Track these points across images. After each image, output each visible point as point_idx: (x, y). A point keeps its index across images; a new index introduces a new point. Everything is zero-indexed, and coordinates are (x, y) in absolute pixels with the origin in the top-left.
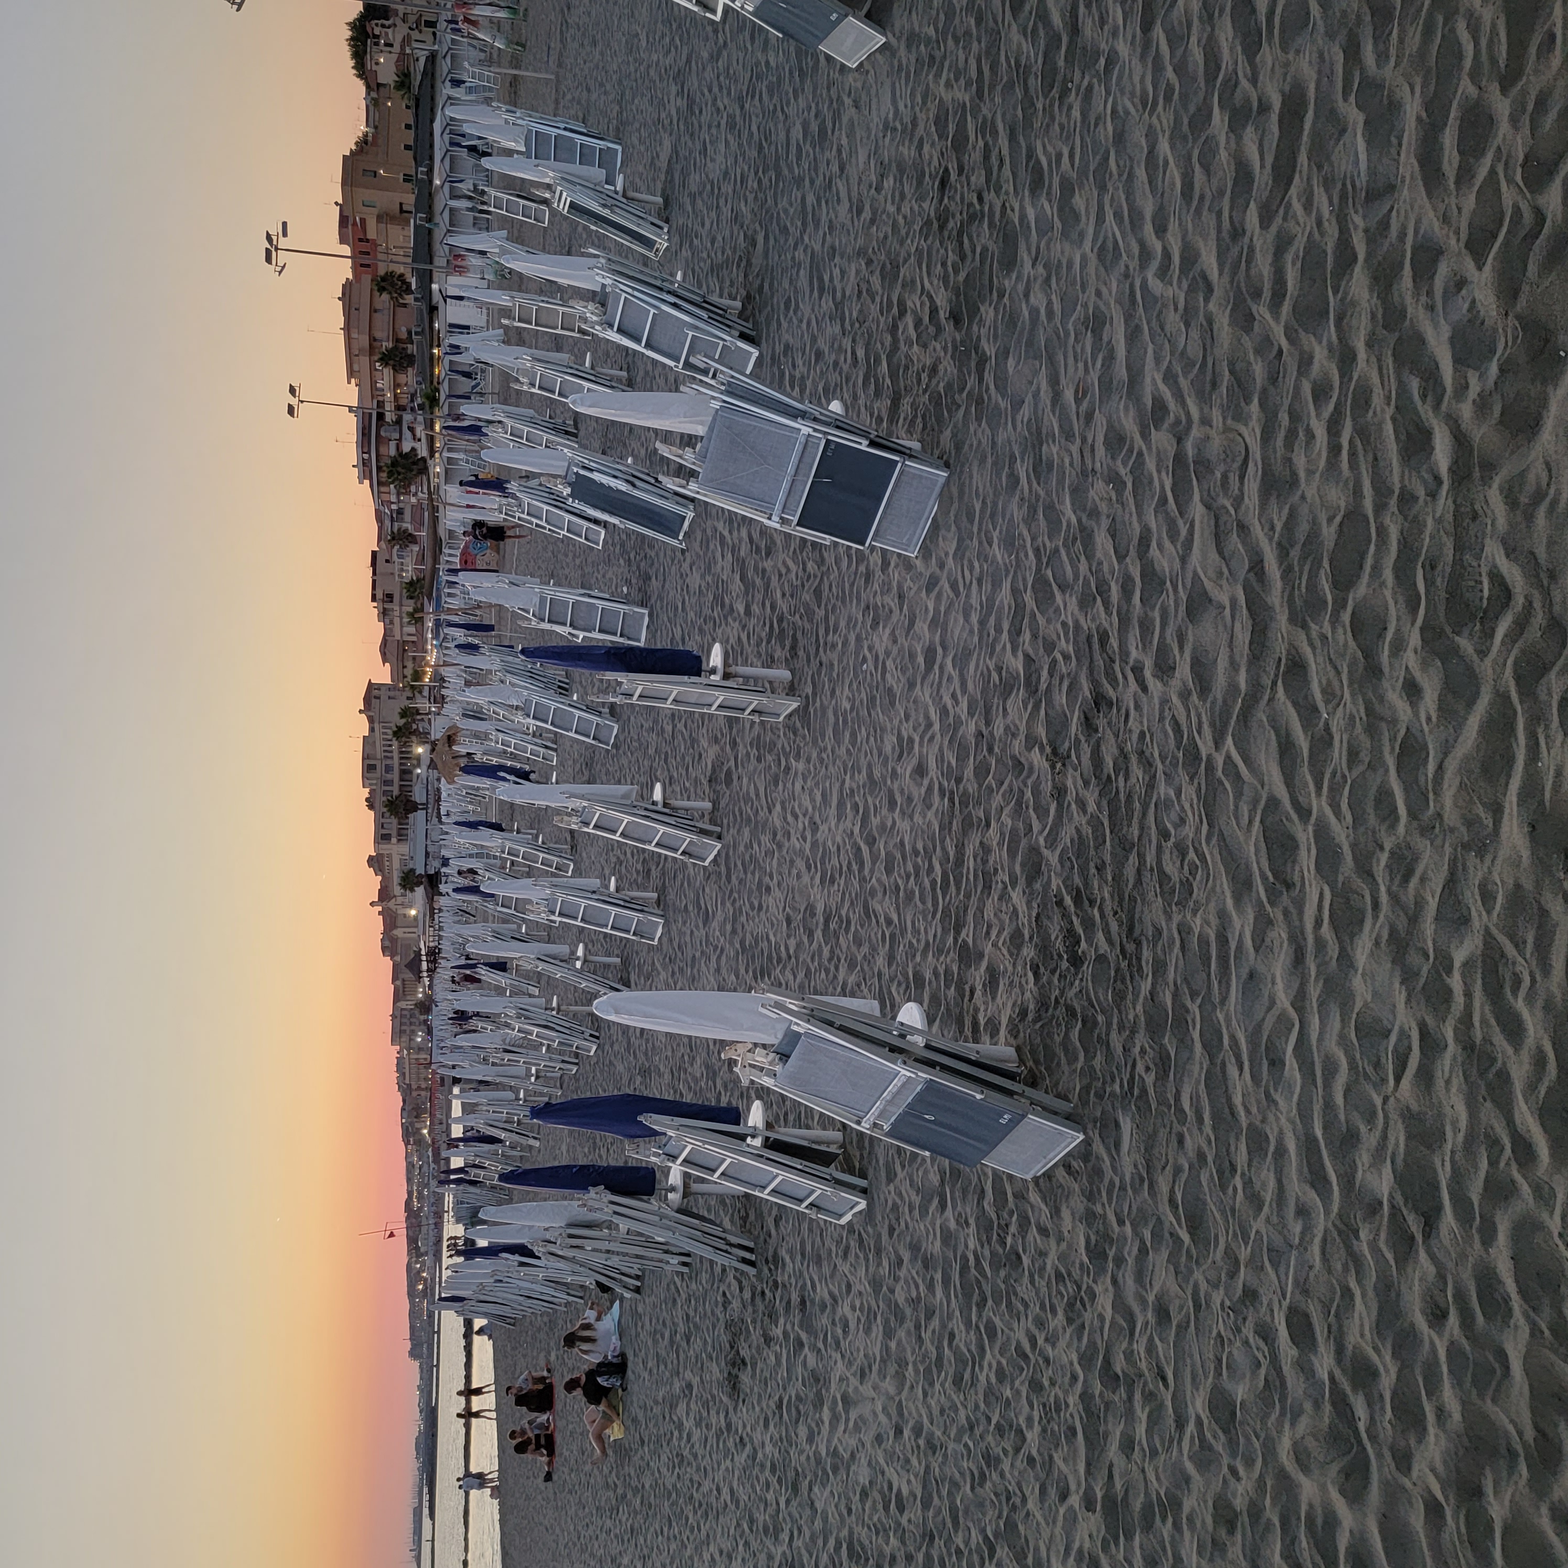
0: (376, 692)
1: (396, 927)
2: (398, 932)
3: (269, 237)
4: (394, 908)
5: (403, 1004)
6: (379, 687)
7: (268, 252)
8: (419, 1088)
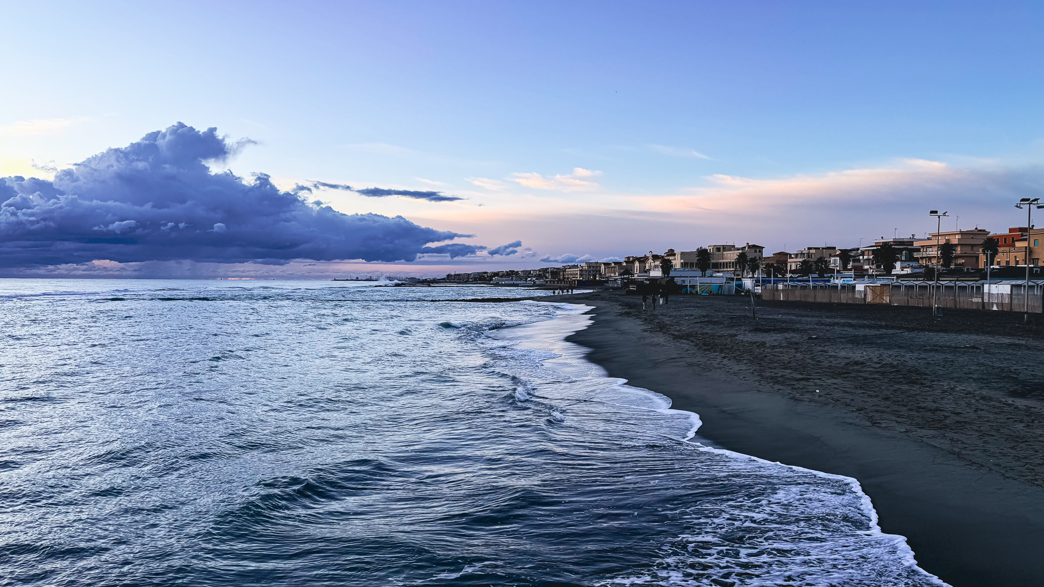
0: (758, 250)
1: (639, 263)
2: (637, 264)
3: (1036, 200)
4: (649, 262)
5: (603, 267)
6: (761, 252)
7: (1028, 200)
8: (564, 275)
